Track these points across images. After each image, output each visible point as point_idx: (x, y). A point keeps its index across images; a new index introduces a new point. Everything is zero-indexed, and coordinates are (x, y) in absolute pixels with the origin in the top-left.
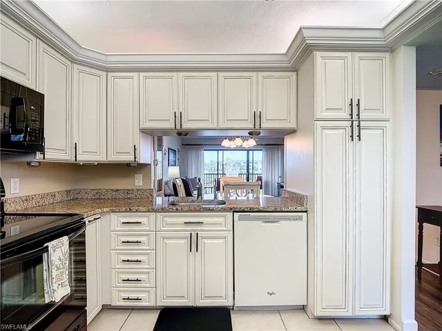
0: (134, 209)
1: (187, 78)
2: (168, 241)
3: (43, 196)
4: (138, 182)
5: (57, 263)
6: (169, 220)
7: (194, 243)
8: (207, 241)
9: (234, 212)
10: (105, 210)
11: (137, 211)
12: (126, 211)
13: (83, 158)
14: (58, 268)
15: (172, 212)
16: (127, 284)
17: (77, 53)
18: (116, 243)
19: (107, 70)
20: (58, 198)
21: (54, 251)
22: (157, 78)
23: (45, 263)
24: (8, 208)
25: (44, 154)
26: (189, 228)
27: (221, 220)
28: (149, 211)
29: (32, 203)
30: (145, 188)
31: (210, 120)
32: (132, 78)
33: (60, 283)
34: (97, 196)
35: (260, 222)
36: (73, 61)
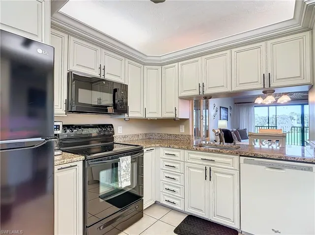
0: (172, 146)
1: (207, 59)
2: (191, 170)
3: (133, 136)
4: (182, 130)
5: (124, 168)
6: (192, 156)
7: (208, 174)
8: (218, 175)
9: (240, 156)
10: (157, 145)
11: (173, 148)
12: (167, 147)
13: (149, 116)
14: (124, 171)
15: (193, 150)
16: (168, 192)
17: (145, 60)
18: (162, 165)
19: (162, 65)
20: (141, 137)
21: (122, 162)
22: (188, 63)
23: (119, 167)
24: (116, 140)
25: (128, 114)
26: (205, 163)
27: (229, 160)
28: (179, 148)
29: (127, 139)
30: (186, 134)
31: (225, 86)
32: (174, 66)
33: (125, 178)
34: (160, 138)
35: (264, 167)
36: (144, 64)
